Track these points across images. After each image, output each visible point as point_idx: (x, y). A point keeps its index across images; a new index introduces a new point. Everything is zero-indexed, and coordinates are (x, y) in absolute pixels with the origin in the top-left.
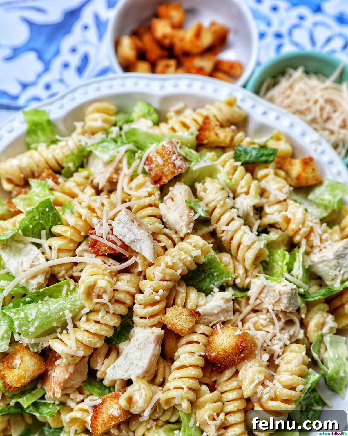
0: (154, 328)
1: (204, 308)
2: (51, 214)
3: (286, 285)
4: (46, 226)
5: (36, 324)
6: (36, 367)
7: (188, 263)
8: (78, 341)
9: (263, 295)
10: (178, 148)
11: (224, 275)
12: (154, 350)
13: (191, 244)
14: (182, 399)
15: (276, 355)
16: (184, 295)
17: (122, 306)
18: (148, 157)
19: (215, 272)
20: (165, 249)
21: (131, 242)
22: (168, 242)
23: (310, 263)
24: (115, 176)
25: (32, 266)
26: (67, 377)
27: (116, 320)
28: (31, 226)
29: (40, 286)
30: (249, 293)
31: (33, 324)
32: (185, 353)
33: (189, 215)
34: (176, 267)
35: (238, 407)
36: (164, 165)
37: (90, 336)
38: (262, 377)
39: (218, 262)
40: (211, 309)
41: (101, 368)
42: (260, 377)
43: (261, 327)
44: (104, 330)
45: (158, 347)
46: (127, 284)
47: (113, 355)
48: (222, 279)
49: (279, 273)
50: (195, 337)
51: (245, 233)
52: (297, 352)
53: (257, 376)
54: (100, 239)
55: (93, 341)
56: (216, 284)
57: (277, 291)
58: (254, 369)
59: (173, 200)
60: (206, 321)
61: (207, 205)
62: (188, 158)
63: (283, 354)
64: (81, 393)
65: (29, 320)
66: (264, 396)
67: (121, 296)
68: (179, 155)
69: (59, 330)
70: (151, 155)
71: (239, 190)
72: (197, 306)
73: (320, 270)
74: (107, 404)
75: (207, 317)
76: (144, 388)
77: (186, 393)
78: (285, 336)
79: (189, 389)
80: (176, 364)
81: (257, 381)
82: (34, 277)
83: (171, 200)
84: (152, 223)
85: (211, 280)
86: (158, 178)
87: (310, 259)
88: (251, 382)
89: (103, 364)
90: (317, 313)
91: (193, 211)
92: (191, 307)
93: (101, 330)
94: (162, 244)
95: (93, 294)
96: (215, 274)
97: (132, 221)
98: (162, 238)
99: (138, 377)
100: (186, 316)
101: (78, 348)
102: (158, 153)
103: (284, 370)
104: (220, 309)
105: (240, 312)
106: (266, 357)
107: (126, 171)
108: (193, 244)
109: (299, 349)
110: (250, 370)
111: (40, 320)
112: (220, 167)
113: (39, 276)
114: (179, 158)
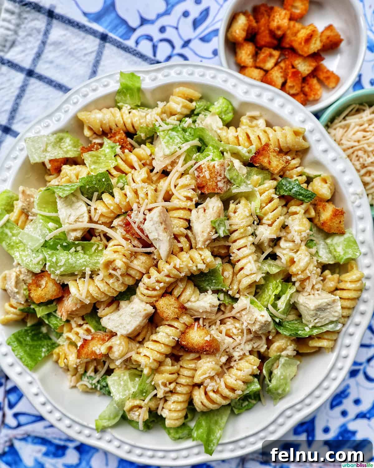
0: (148, 305)
1: (193, 304)
2: (106, 183)
3: (263, 316)
4: (99, 190)
5: (62, 269)
6: (55, 294)
7: (192, 271)
8: (88, 291)
9: (244, 313)
10: (226, 171)
11: (220, 285)
12: (141, 322)
13: (201, 256)
14: (146, 366)
15: (234, 359)
16: (182, 290)
17: (131, 279)
18: (200, 166)
19: (214, 280)
20: (182, 249)
21: (153, 240)
22: (186, 245)
23: (296, 301)
24: (170, 168)
25: (76, 221)
26: (74, 309)
27: (123, 288)
28: (87, 187)
29: (77, 239)
30: (235, 305)
31: (60, 268)
32: (163, 333)
33: (209, 233)
34: (181, 271)
35: (188, 383)
36: (209, 179)
37: (99, 292)
38: (213, 374)
39: (219, 274)
40: (198, 308)
41: (101, 311)
42: (211, 373)
43: (231, 334)
44: (111, 292)
45: (145, 320)
46: (141, 265)
47: (114, 306)
48: (218, 286)
49: (265, 299)
50: (176, 324)
51: (250, 262)
52: (251, 364)
53: (209, 372)
54: (133, 224)
55: (100, 297)
56: (212, 287)
57: (255, 317)
58: (210, 365)
59: (205, 210)
60: (191, 313)
61: (230, 225)
62: (232, 181)
63: (239, 360)
64: (83, 319)
65: (58, 265)
66: (209, 387)
67: (132, 273)
68: (225, 177)
69: (79, 277)
70: (203, 166)
71: (264, 221)
72: (188, 301)
73: (301, 309)
74: (94, 342)
75: (193, 311)
76: (123, 345)
77: (150, 363)
78: (249, 347)
79: (154, 360)
80: (154, 337)
81: (207, 375)
82: (75, 230)
83: (203, 211)
84: (179, 226)
85: (209, 284)
86: (202, 186)
87: (298, 297)
88: (203, 374)
89: (104, 309)
90: (283, 339)
91: (214, 230)
92: (184, 300)
93: (109, 291)
94: (180, 245)
95: (111, 266)
96: (214, 281)
97: (162, 223)
98: (183, 239)
99: (122, 335)
100: (175, 308)
101: (87, 297)
102: (208, 167)
103: (234, 373)
104: (205, 310)
105: (224, 313)
106: (224, 359)
107: (179, 168)
108: (203, 257)
109: (253, 362)
110: (207, 364)
111: (66, 267)
112: (258, 194)
113: (79, 231)
114: (223, 181)
